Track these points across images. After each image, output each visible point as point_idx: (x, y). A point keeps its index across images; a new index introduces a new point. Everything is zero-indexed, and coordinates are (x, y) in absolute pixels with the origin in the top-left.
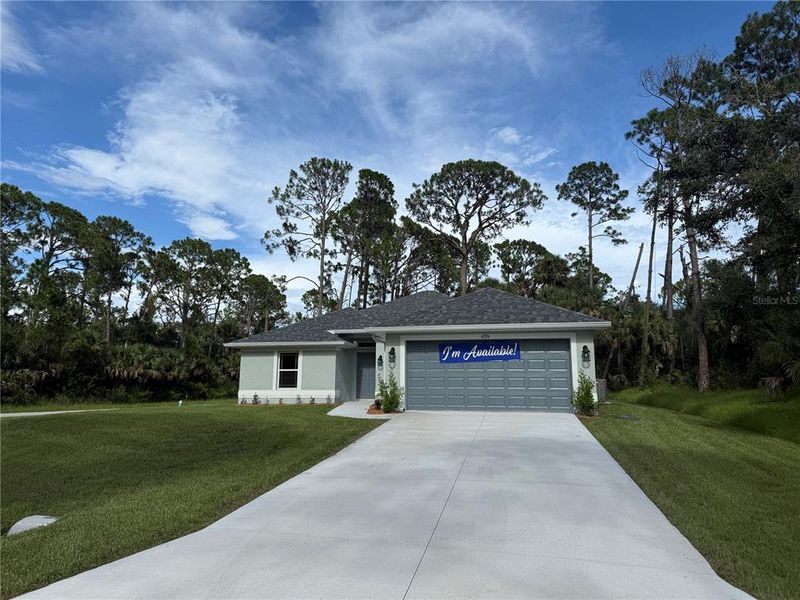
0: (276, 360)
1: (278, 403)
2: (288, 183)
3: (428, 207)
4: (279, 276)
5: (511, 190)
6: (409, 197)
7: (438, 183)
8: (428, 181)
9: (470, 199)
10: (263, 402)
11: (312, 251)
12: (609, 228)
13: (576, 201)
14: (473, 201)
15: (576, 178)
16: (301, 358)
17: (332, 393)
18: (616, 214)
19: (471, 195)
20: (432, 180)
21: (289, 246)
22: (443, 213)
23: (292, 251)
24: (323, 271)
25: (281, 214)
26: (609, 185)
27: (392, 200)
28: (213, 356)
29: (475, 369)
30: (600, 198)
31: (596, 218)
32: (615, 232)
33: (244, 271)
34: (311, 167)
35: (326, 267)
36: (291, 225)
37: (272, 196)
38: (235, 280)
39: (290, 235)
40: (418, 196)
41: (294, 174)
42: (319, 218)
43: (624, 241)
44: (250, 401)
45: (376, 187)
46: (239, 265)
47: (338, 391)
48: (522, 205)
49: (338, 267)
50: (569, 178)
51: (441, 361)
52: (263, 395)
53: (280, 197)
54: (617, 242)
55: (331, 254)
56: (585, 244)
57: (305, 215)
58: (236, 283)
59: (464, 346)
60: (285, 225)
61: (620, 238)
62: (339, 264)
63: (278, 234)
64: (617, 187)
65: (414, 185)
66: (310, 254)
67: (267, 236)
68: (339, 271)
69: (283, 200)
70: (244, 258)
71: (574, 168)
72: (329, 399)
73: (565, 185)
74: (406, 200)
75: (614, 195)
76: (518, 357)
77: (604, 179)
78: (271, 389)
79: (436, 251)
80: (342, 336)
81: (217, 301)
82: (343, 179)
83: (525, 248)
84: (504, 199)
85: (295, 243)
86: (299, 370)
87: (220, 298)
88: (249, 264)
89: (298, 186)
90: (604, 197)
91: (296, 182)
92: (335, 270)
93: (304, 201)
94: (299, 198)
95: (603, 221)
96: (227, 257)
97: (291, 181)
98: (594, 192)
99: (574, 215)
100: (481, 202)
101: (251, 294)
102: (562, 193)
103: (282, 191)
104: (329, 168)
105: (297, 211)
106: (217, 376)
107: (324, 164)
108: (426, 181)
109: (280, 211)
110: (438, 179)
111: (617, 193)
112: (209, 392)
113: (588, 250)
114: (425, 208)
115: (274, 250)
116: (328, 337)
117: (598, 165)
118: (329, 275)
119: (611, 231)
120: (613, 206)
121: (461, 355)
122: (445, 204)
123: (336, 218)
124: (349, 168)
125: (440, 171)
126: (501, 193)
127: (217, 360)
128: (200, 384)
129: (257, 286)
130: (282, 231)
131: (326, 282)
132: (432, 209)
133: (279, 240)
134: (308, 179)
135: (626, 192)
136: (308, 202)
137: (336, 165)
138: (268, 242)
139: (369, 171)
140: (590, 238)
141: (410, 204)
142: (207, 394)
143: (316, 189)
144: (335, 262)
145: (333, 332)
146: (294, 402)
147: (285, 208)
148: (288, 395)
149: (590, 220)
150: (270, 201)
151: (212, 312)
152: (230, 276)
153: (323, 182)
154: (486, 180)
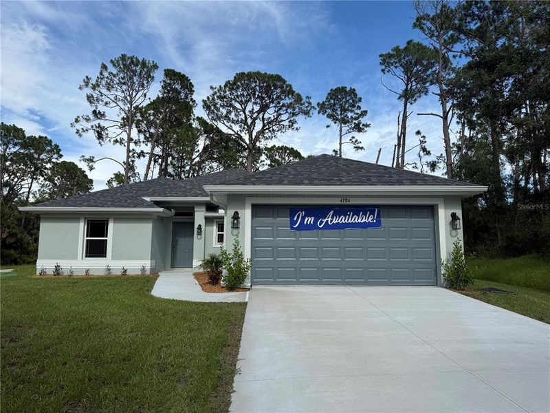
0: (82, 227)
1: (84, 274)
2: (98, 74)
3: (221, 109)
4: (87, 157)
5: (287, 101)
6: (206, 99)
7: (231, 89)
8: (223, 86)
9: (254, 106)
10: (66, 273)
11: (119, 139)
12: (353, 137)
13: (329, 116)
14: (257, 108)
15: (331, 98)
16: (111, 226)
17: (147, 264)
18: (358, 128)
19: (255, 103)
20: (226, 86)
21: (98, 132)
22: (232, 116)
23: (100, 136)
24: (128, 157)
25: (91, 102)
26: (354, 106)
27: (192, 99)
28: (25, 227)
29: (331, 238)
30: (346, 115)
31: (345, 129)
32: (356, 141)
33: (55, 156)
34: (121, 62)
35: (131, 154)
36: (99, 112)
37: (83, 84)
38: (47, 163)
39: (98, 121)
40: (213, 99)
41: (104, 67)
42: (127, 109)
43: (362, 148)
44: (50, 272)
45: (178, 87)
46: (52, 151)
47: (154, 261)
48: (294, 114)
49: (142, 154)
50: (327, 98)
51: (292, 228)
52: (67, 265)
53: (90, 85)
54: (358, 148)
55: (136, 143)
56: (337, 148)
57: (114, 104)
58: (49, 166)
59: (318, 211)
60: (94, 112)
61: (360, 145)
62: (142, 152)
63: (88, 120)
64: (359, 108)
65: (211, 88)
66: (116, 141)
67: (77, 121)
68: (142, 158)
69: (94, 88)
70: (56, 145)
71: (331, 90)
72: (143, 269)
73: (323, 103)
74: (203, 100)
75: (357, 114)
76: (378, 224)
77: (351, 101)
78: (76, 259)
79: (224, 147)
80: (158, 204)
81: (30, 181)
82: (149, 78)
83: (286, 152)
84: (280, 109)
85: (103, 129)
86: (110, 238)
87: (33, 178)
88: (60, 150)
89: (107, 78)
90: (350, 115)
91: (106, 74)
92: (139, 157)
93: (113, 92)
94: (108, 89)
95: (349, 132)
96: (40, 144)
97: (101, 74)
98: (344, 110)
99: (328, 126)
100: (264, 109)
101: (62, 177)
102: (321, 109)
103: (93, 81)
104: (137, 65)
105: (106, 100)
106: (28, 244)
107: (132, 62)
108: (220, 87)
109: (90, 98)
110: (231, 85)
111: (359, 112)
112: (20, 258)
113: (339, 153)
114: (218, 110)
115: (84, 134)
116: (143, 204)
117: (348, 89)
118: (133, 161)
119: (354, 140)
120: (356, 122)
121: (315, 222)
122: (234, 108)
123: (141, 112)
124: (155, 67)
125: (233, 79)
126: (279, 103)
127: (29, 231)
128: (12, 251)
129: (68, 171)
130: (92, 117)
131: (130, 167)
132: (224, 111)
133: (88, 125)
134: (117, 74)
135: (366, 112)
136: (116, 93)
137: (144, 64)
138: (78, 126)
139: (173, 71)
140: (340, 144)
141: (207, 106)
142: (19, 260)
143: (124, 84)
144: (138, 150)
145: (148, 199)
146: (103, 274)
147: (95, 96)
148: (97, 265)
149: (341, 131)
150: (80, 88)
151: (25, 190)
152: (43, 160)
153: (131, 78)
154: (267, 91)
